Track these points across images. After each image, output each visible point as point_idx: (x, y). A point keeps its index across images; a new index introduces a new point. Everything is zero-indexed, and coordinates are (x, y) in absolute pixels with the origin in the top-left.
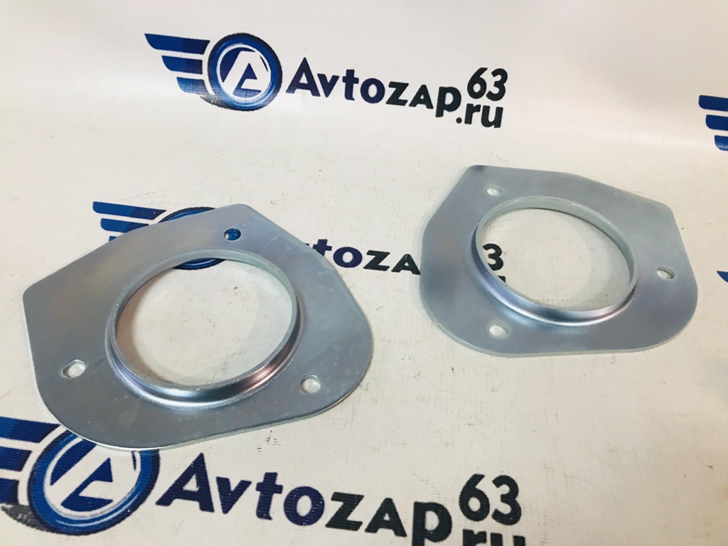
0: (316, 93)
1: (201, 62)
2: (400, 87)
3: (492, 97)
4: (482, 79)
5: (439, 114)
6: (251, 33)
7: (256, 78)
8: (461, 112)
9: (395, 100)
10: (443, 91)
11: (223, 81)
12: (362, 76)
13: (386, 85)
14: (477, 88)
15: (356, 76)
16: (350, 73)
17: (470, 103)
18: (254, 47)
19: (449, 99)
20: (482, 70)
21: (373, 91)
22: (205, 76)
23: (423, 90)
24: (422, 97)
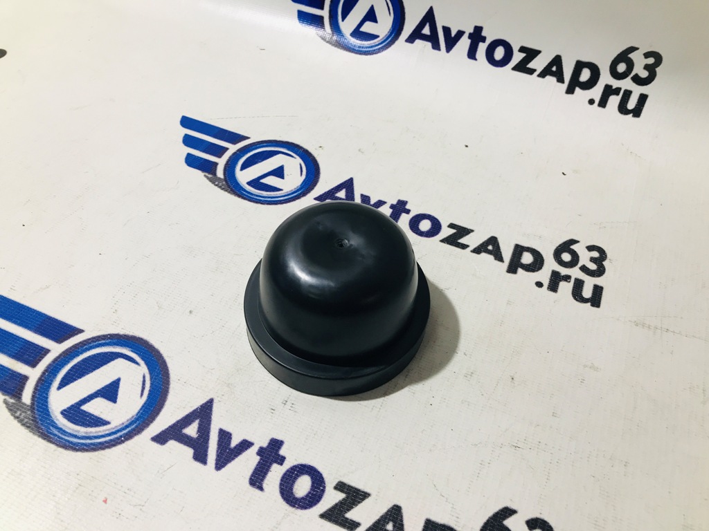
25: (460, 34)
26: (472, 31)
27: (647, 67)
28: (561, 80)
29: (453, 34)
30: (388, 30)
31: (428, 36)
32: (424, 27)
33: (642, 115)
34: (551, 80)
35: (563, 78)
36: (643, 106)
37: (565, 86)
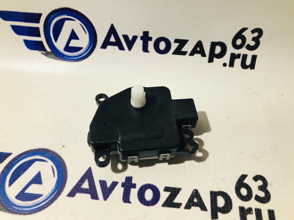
0: (121, 48)
1: (38, 29)
2: (182, 43)
3: (249, 48)
4: (243, 35)
5: (211, 60)
6: (72, 7)
7: (78, 39)
8: (226, 59)
9: (178, 52)
10: (214, 45)
11: (56, 42)
12: (154, 35)
13: (172, 41)
14: (239, 42)
15: (150, 35)
16: (146, 34)
17: (233, 52)
18: (75, 17)
19: (218, 49)
20: (244, 29)
21: (162, 46)
22: (42, 38)
23: (199, 44)
24: (198, 49)
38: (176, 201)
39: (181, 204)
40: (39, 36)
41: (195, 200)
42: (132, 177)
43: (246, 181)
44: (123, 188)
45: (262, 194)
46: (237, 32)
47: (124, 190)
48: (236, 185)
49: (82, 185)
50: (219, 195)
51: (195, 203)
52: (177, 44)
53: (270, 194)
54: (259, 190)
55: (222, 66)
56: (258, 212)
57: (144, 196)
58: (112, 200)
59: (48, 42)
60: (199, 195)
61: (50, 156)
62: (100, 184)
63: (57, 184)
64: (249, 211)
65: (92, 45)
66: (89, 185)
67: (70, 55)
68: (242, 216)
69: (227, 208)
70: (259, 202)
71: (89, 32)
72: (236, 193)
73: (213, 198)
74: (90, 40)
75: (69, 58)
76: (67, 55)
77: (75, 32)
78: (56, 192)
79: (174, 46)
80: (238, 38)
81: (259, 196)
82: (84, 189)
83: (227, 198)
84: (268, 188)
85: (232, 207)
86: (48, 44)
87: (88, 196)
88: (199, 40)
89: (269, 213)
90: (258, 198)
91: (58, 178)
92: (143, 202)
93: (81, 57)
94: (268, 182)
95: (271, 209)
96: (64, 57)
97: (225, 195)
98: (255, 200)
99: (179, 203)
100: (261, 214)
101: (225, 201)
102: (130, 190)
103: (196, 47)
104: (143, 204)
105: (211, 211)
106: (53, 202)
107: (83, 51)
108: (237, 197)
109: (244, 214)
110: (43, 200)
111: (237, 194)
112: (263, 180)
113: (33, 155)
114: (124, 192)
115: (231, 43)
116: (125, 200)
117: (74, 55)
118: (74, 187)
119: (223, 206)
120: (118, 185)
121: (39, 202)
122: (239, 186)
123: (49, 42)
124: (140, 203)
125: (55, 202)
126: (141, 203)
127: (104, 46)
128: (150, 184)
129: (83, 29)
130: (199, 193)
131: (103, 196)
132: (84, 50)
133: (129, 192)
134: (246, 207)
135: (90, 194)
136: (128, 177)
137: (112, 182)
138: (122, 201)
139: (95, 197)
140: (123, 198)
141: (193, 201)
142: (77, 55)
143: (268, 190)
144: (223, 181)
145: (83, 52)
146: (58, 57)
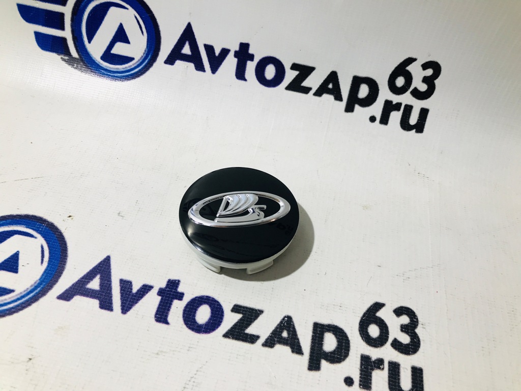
25: (225, 52)
26: (237, 49)
27: (426, 80)
28: (338, 98)
29: (217, 52)
30: (143, 51)
31: (189, 55)
32: (183, 46)
33: (425, 129)
34: (328, 98)
35: (341, 96)
36: (425, 121)
37: (343, 104)
38: (251, 330)
39: (258, 337)
40: (62, 28)
41: (285, 334)
42: (179, 281)
43: (380, 314)
44: (160, 298)
45: (405, 339)
46: (398, 64)
47: (161, 302)
48: (362, 319)
49: (88, 282)
50: (329, 331)
51: (284, 339)
52: (296, 73)
53: (419, 340)
54: (402, 331)
55: (368, 120)
56: (394, 369)
57: (194, 316)
58: (137, 314)
59: (76, 40)
60: (294, 326)
61: (42, 229)
62: (120, 286)
63: (43, 277)
64: (378, 364)
65: (150, 56)
66: (100, 285)
67: (110, 68)
68: (364, 371)
69: (340, 354)
70: (399, 351)
71: (147, 32)
72: (360, 331)
73: (317, 335)
74: (147, 47)
75: (109, 74)
76: (105, 68)
77: (124, 30)
78: (39, 289)
79: (290, 75)
80: (399, 76)
81: (399, 342)
82: (90, 289)
83: (342, 339)
84: (418, 331)
85: (348, 354)
86: (75, 43)
87: (96, 303)
88: (334, 70)
89: (412, 372)
90: (396, 345)
91: (48, 266)
92: (190, 324)
93: (129, 75)
94: (419, 319)
95: (418, 365)
96: (99, 71)
97: (339, 332)
98: (392, 346)
99: (254, 335)
100: (399, 372)
101: (338, 342)
102: (172, 301)
103: (326, 82)
104: (190, 328)
105: (310, 356)
106: (29, 305)
107: (133, 65)
108: (360, 338)
109: (368, 369)
110: (12, 299)
111: (360, 334)
112: (411, 315)
113: (12, 225)
114: (160, 305)
115: (387, 83)
116: (158, 318)
117: (118, 69)
118: (73, 285)
119: (333, 350)
120: (152, 290)
121: (6, 302)
122: (367, 320)
123: (77, 42)
124: (185, 326)
125: (34, 305)
126: (187, 327)
127: (170, 61)
128: (210, 297)
129: (138, 26)
130: (293, 322)
131: (121, 306)
132: (136, 63)
133: (169, 305)
134: (374, 358)
135: (100, 300)
136: (173, 280)
137: (142, 285)
138: (153, 319)
139: (106, 305)
140: (156, 314)
141: (281, 335)
142: (123, 70)
143: (418, 333)
144: (340, 309)
145: (133, 67)
146: (90, 69)
